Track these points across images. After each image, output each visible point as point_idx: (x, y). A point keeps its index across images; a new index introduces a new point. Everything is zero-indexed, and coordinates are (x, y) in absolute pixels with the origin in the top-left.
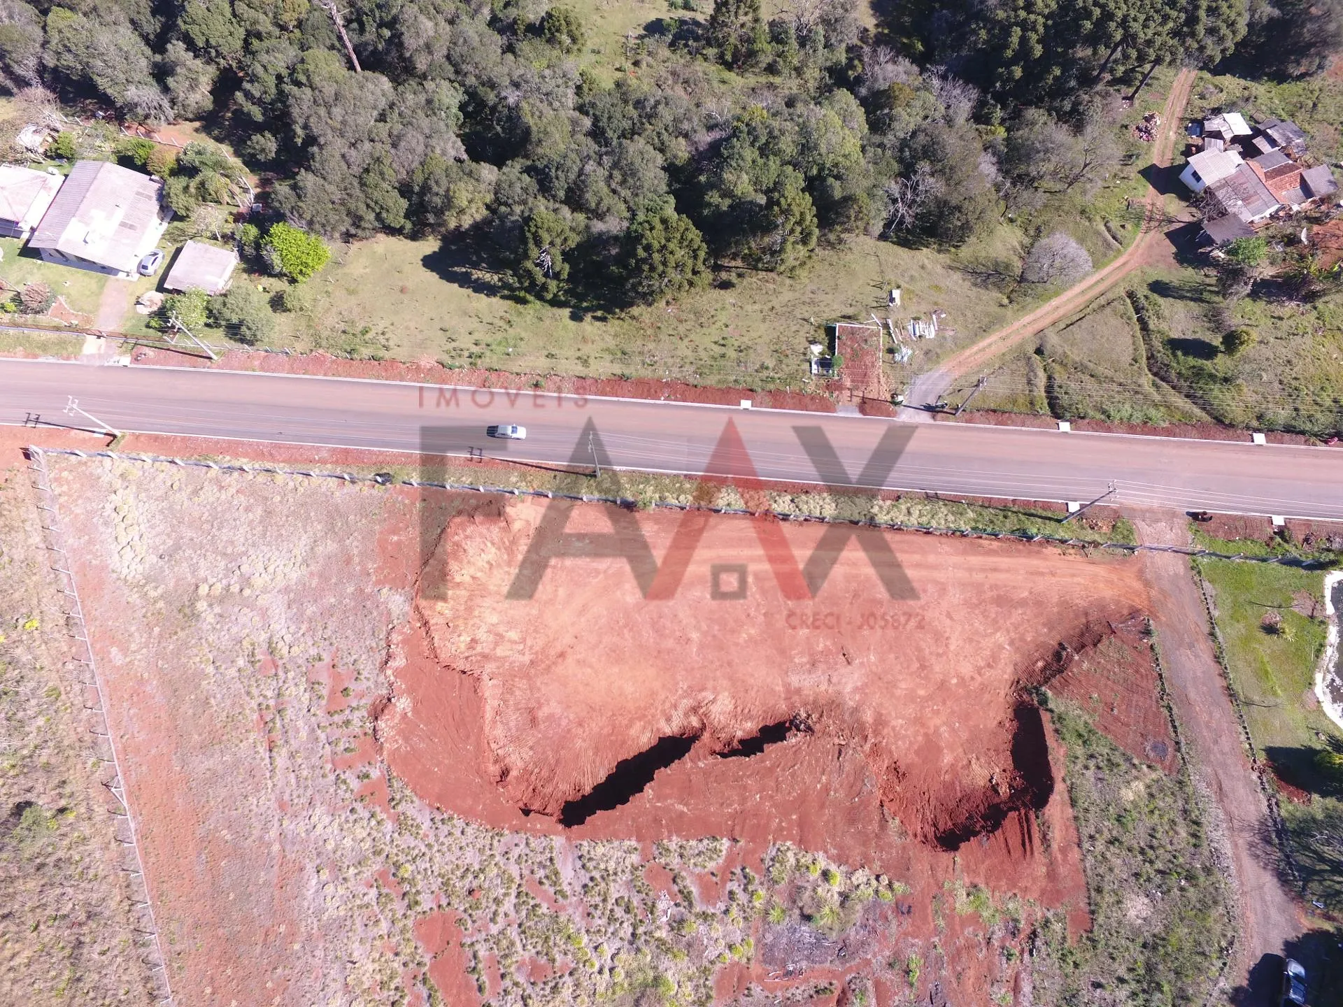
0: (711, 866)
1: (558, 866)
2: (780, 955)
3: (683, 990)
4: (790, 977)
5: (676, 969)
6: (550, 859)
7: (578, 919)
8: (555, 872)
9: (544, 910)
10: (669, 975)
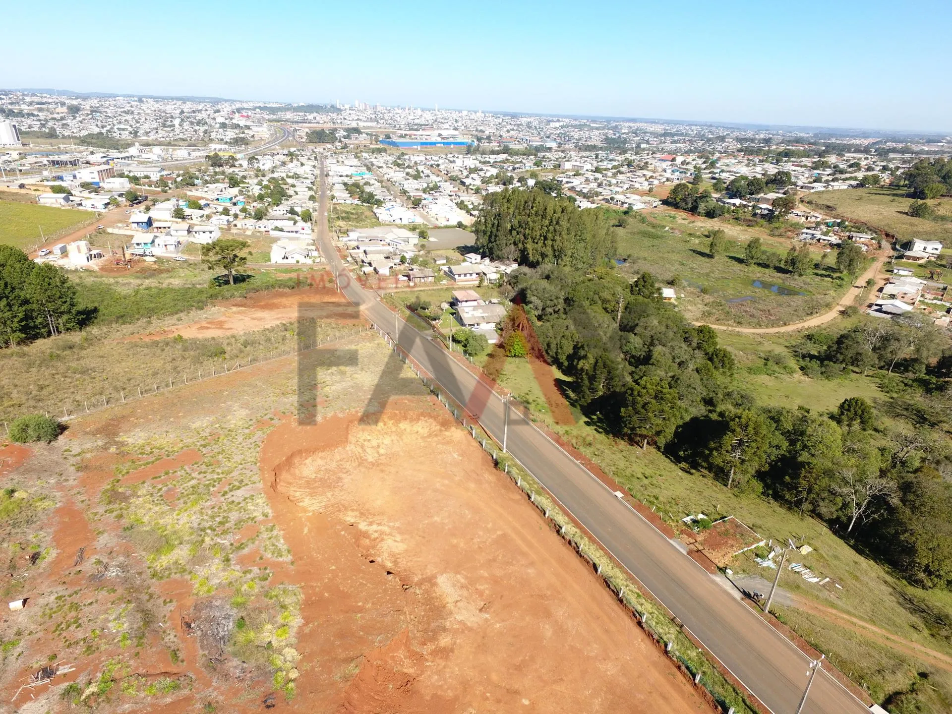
0: (269, 555)
1: (243, 488)
2: (204, 614)
3: (165, 560)
4: (185, 627)
5: (182, 554)
6: (247, 484)
7: (209, 503)
8: (239, 488)
9: (212, 489)
10: (176, 551)
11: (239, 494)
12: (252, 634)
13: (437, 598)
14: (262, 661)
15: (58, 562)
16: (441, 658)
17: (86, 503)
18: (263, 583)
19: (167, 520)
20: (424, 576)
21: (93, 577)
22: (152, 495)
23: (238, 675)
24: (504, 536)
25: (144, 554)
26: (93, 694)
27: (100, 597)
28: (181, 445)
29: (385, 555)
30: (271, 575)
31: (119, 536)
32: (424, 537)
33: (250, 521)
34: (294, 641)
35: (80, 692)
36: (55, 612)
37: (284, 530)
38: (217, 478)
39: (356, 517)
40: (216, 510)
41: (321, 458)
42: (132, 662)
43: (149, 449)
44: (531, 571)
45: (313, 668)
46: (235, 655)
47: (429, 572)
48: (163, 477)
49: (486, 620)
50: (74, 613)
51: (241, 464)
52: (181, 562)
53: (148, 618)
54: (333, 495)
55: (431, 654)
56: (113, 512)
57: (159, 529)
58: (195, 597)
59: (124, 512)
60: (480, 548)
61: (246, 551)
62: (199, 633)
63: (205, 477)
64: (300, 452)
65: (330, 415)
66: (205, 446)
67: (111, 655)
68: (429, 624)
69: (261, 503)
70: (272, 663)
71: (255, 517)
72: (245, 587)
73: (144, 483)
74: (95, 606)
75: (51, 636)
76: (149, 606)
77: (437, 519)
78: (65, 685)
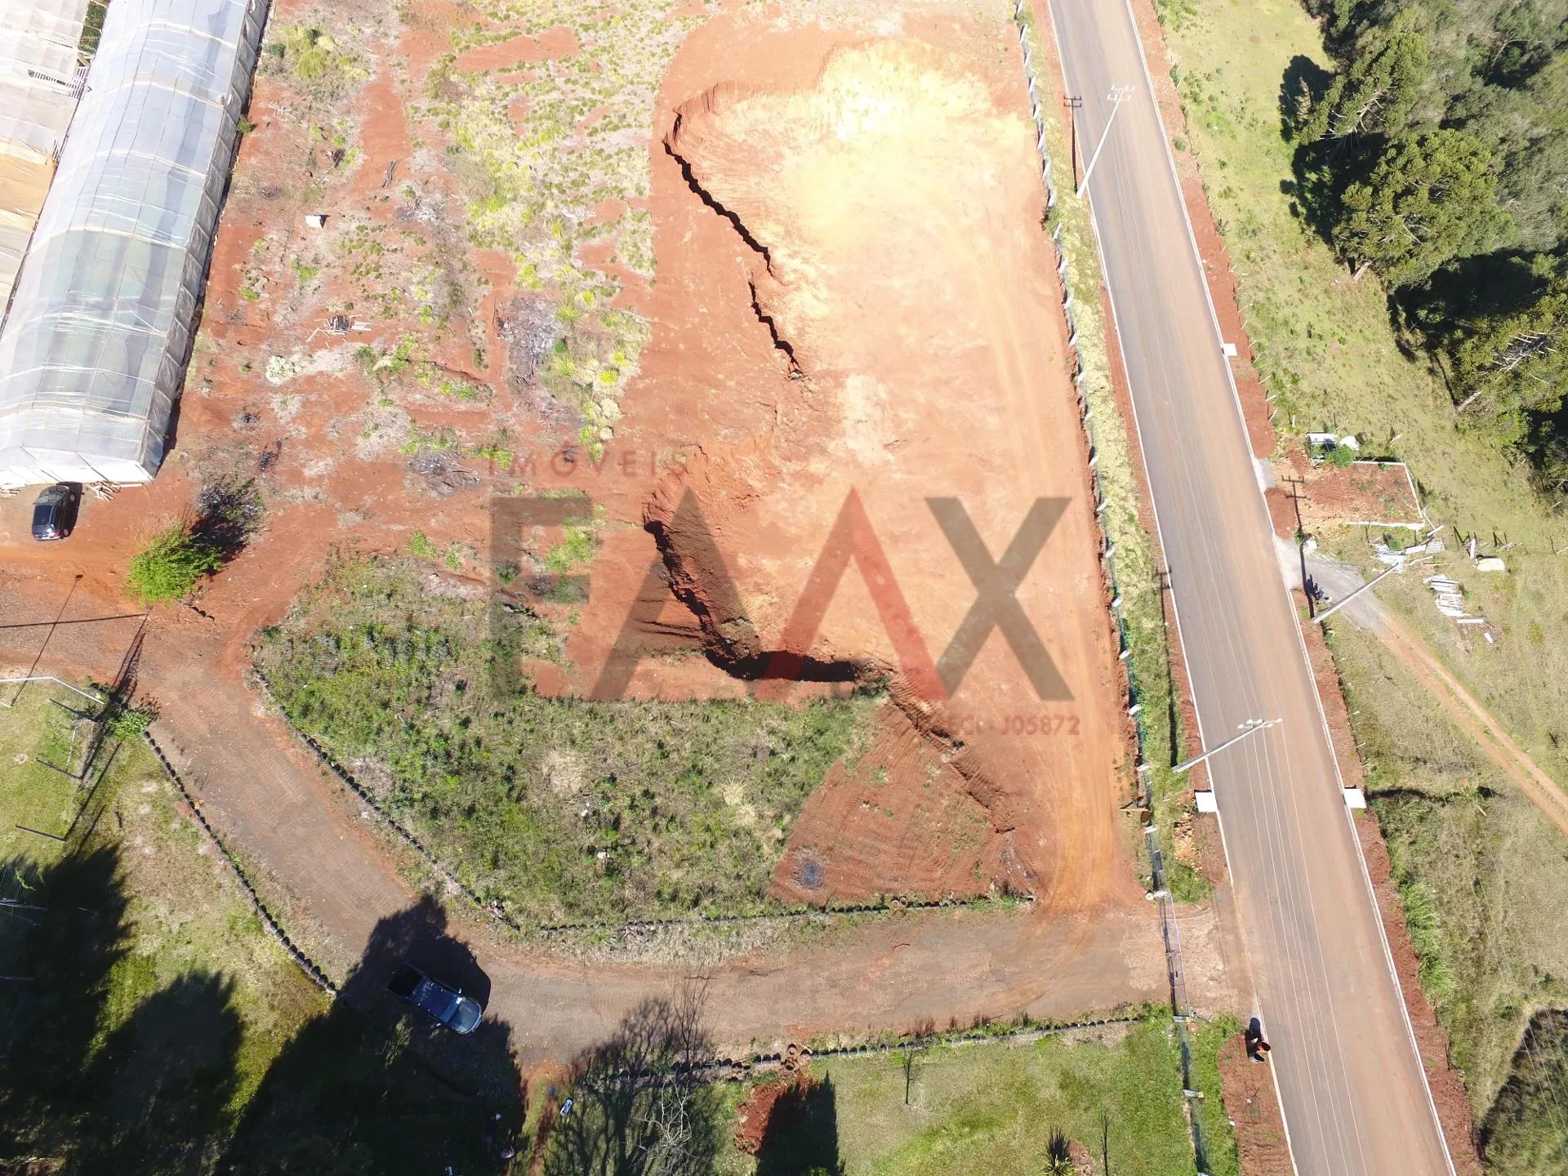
0: (624, 259)
1: (622, 131)
2: (522, 315)
3: (489, 220)
4: (496, 324)
5: (512, 216)
6: (629, 126)
7: (568, 143)
8: (616, 128)
9: (578, 117)
10: (506, 209)
11: (615, 140)
12: (571, 365)
13: (834, 405)
14: (575, 403)
15: (362, 174)
16: (802, 485)
17: (407, 84)
18: (605, 299)
19: (504, 154)
20: (832, 368)
21: (401, 212)
22: (493, 100)
23: (543, 409)
24: (986, 350)
25: (466, 198)
26: (385, 368)
27: (406, 245)
28: (551, 15)
29: (791, 315)
30: (618, 290)
31: (441, 160)
32: (860, 307)
33: (615, 192)
34: (620, 393)
35: (373, 361)
36: (354, 247)
37: (657, 225)
38: (590, 100)
39: (777, 235)
40: (573, 158)
41: (763, 106)
42: (431, 346)
43: (504, 8)
44: (993, 421)
45: (632, 436)
46: (546, 383)
47: (841, 364)
48: (513, 72)
49: (887, 463)
50: (374, 256)
51: (632, 83)
52: (508, 228)
53: (457, 297)
54: (757, 184)
55: (792, 475)
56: (437, 114)
57: (492, 165)
58: (516, 288)
59: (452, 120)
60: (936, 355)
61: (595, 242)
62: (511, 339)
63: (573, 91)
64: (729, 86)
65: (808, 18)
66: (586, 28)
67: (410, 329)
68: (807, 436)
69: (639, 167)
70: (584, 411)
71: (625, 189)
72: (580, 297)
73: (486, 73)
74: (399, 255)
75: (349, 278)
76: (461, 278)
77: (896, 283)
78: (359, 345)
